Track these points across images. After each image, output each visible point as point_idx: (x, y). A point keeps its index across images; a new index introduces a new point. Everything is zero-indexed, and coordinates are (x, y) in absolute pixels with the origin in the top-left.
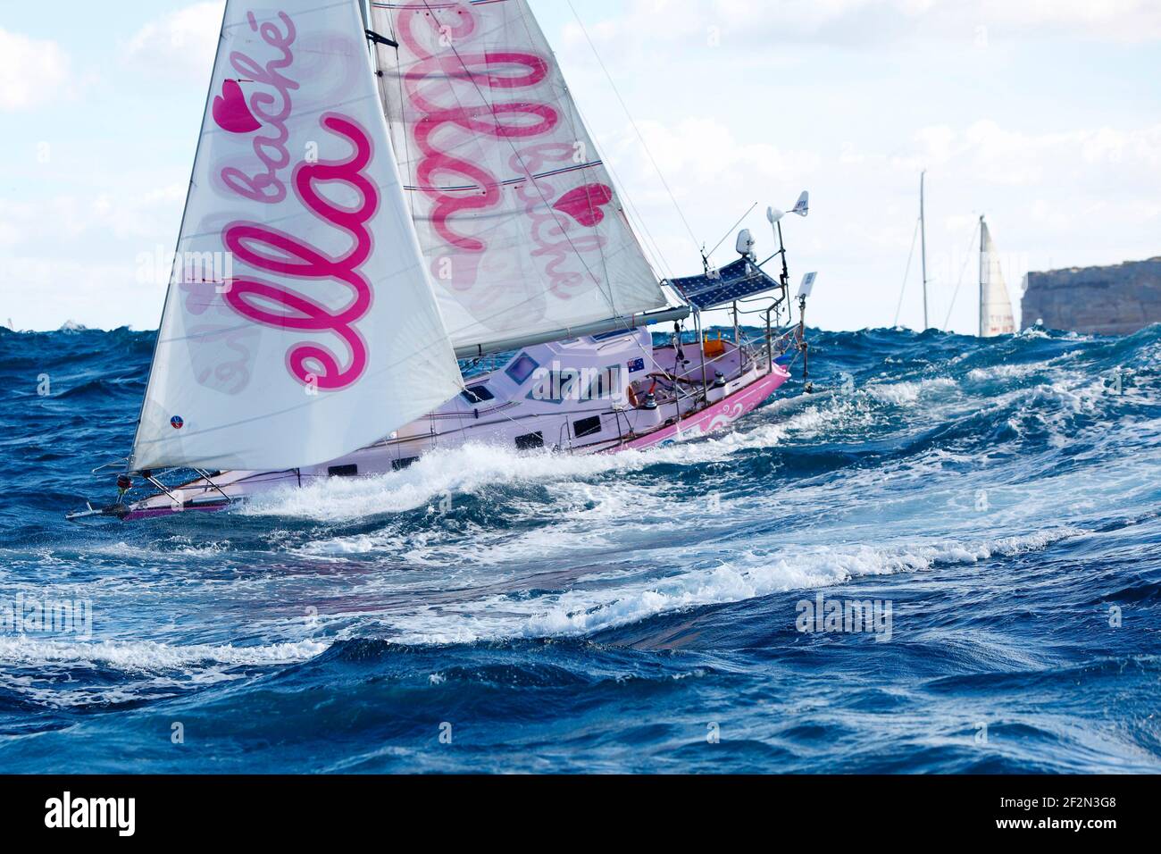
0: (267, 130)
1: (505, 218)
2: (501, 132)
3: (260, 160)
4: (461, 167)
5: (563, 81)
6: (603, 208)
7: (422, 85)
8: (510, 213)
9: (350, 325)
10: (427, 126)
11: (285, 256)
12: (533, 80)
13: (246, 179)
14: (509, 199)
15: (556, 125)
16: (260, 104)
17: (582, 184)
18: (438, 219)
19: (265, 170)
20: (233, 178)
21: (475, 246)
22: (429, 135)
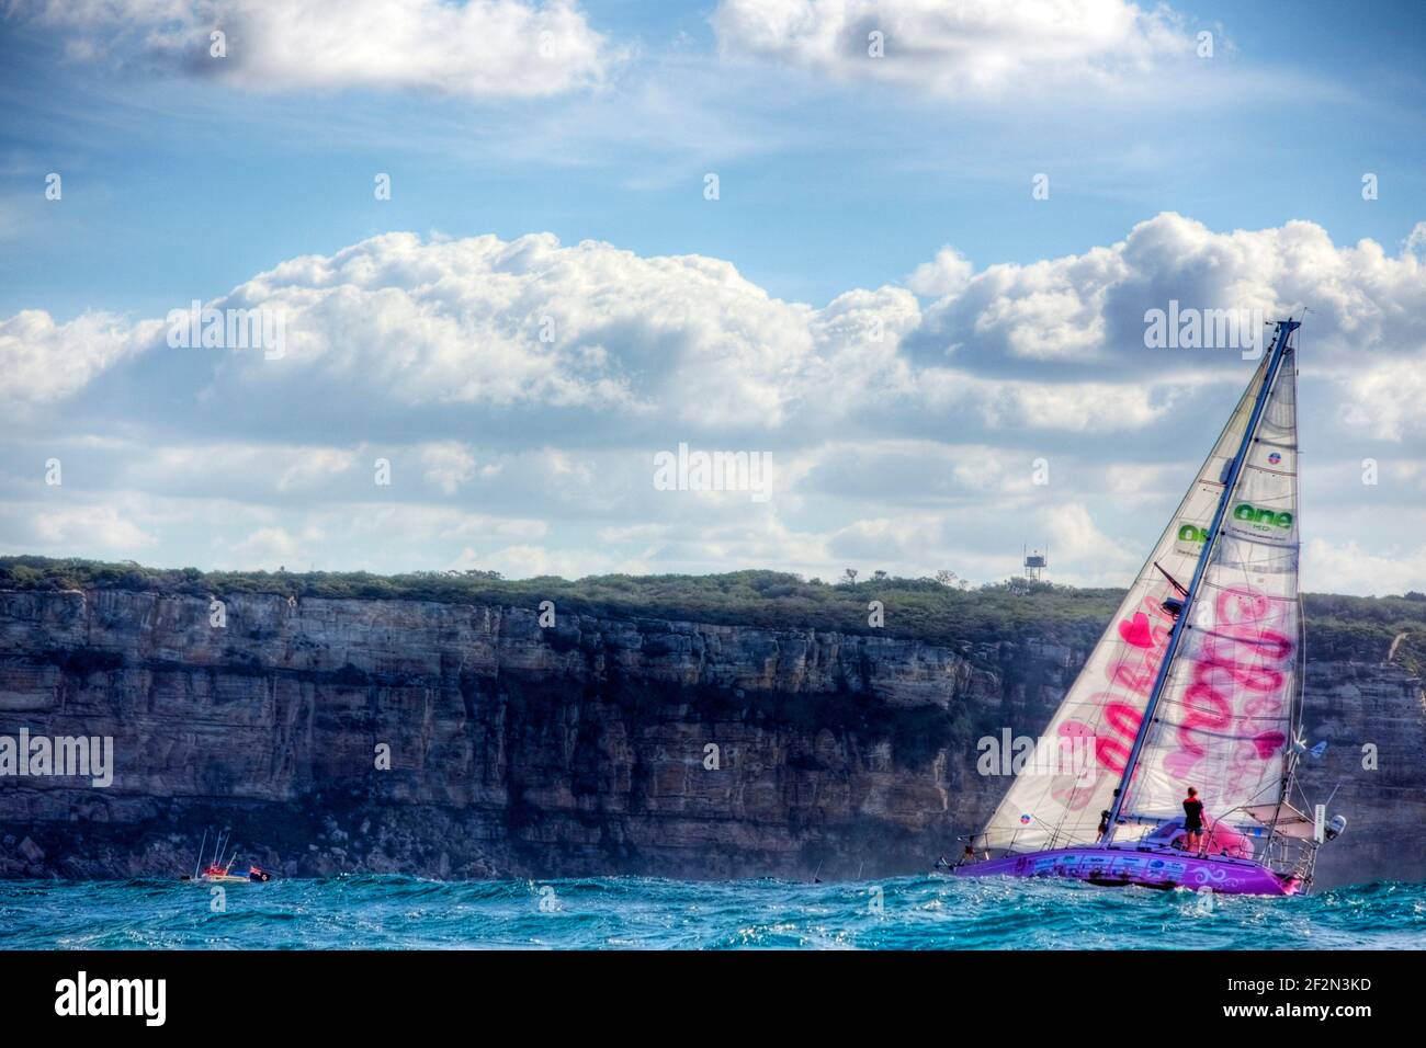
0: (1157, 650)
1: (1225, 740)
2: (1250, 684)
3: (1146, 667)
4: (1215, 697)
6: (1276, 749)
7: (1218, 641)
8: (1229, 737)
10: (1206, 665)
12: (1281, 656)
13: (1134, 677)
14: (1233, 730)
15: (1280, 688)
17: (1273, 730)
18: (1185, 728)
19: (1148, 674)
20: (1124, 673)
21: (1198, 752)
22: (1205, 672)
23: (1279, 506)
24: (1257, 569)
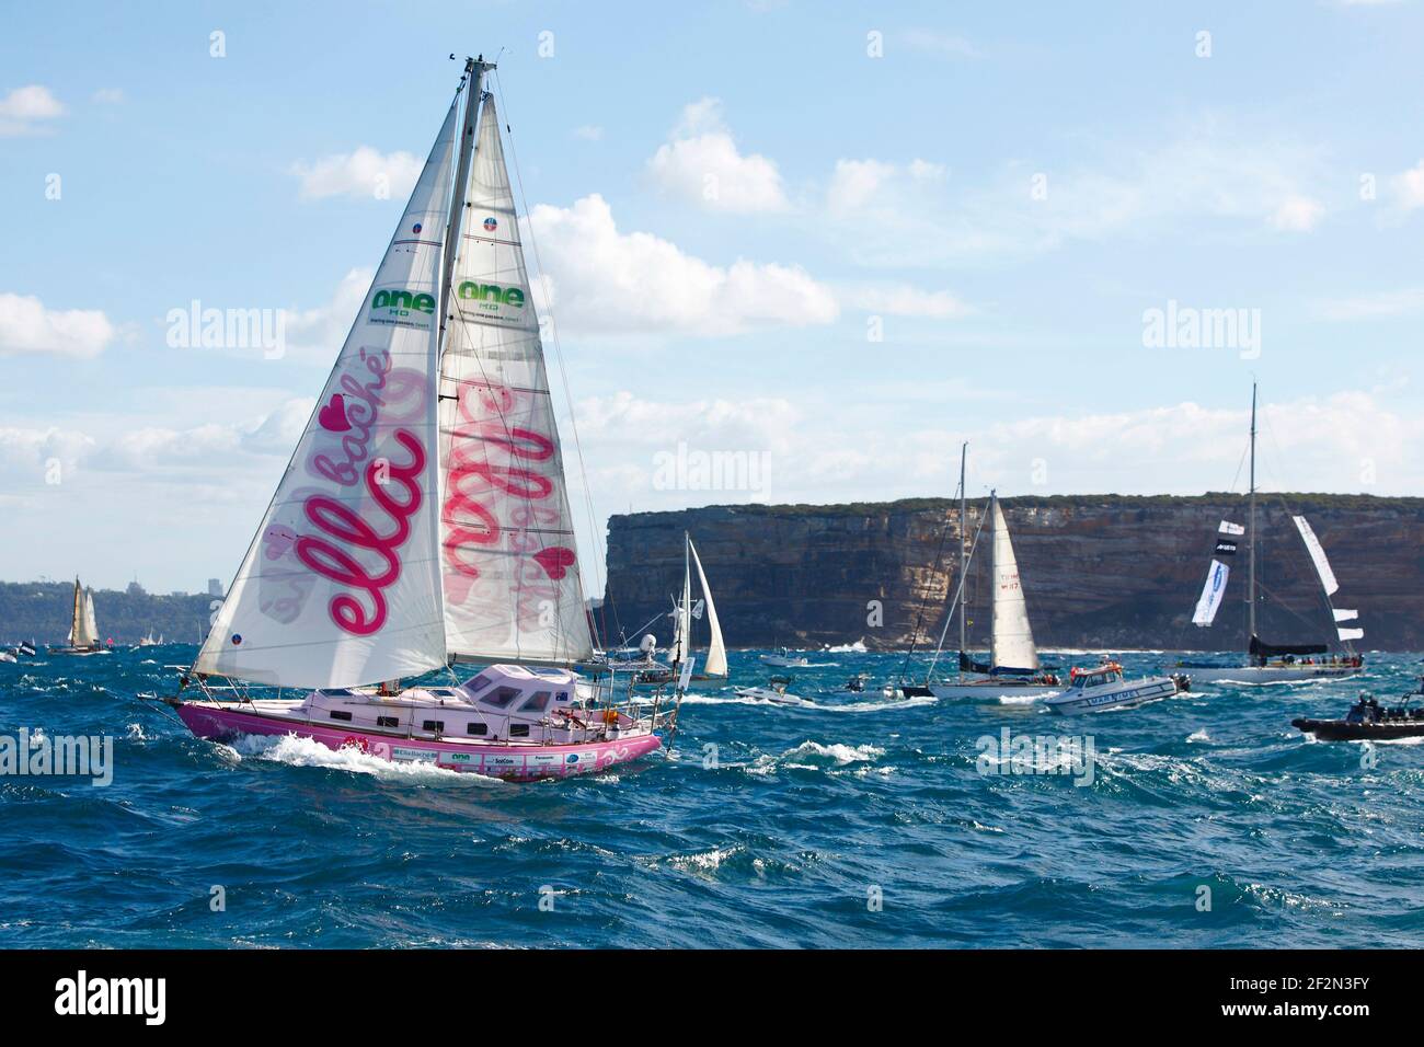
0: (355, 432)
1: (498, 556)
2: (511, 489)
3: (344, 453)
4: (477, 509)
5: (561, 464)
6: (567, 568)
7: (464, 442)
8: (502, 553)
9: (380, 589)
10: (459, 473)
11: (345, 525)
12: (541, 457)
13: (332, 465)
14: (504, 543)
15: (549, 495)
16: (354, 413)
17: (557, 545)
18: (450, 546)
19: (347, 460)
20: (322, 463)
21: (472, 573)
22: (459, 481)
23: (507, 280)
24: (492, 356)
